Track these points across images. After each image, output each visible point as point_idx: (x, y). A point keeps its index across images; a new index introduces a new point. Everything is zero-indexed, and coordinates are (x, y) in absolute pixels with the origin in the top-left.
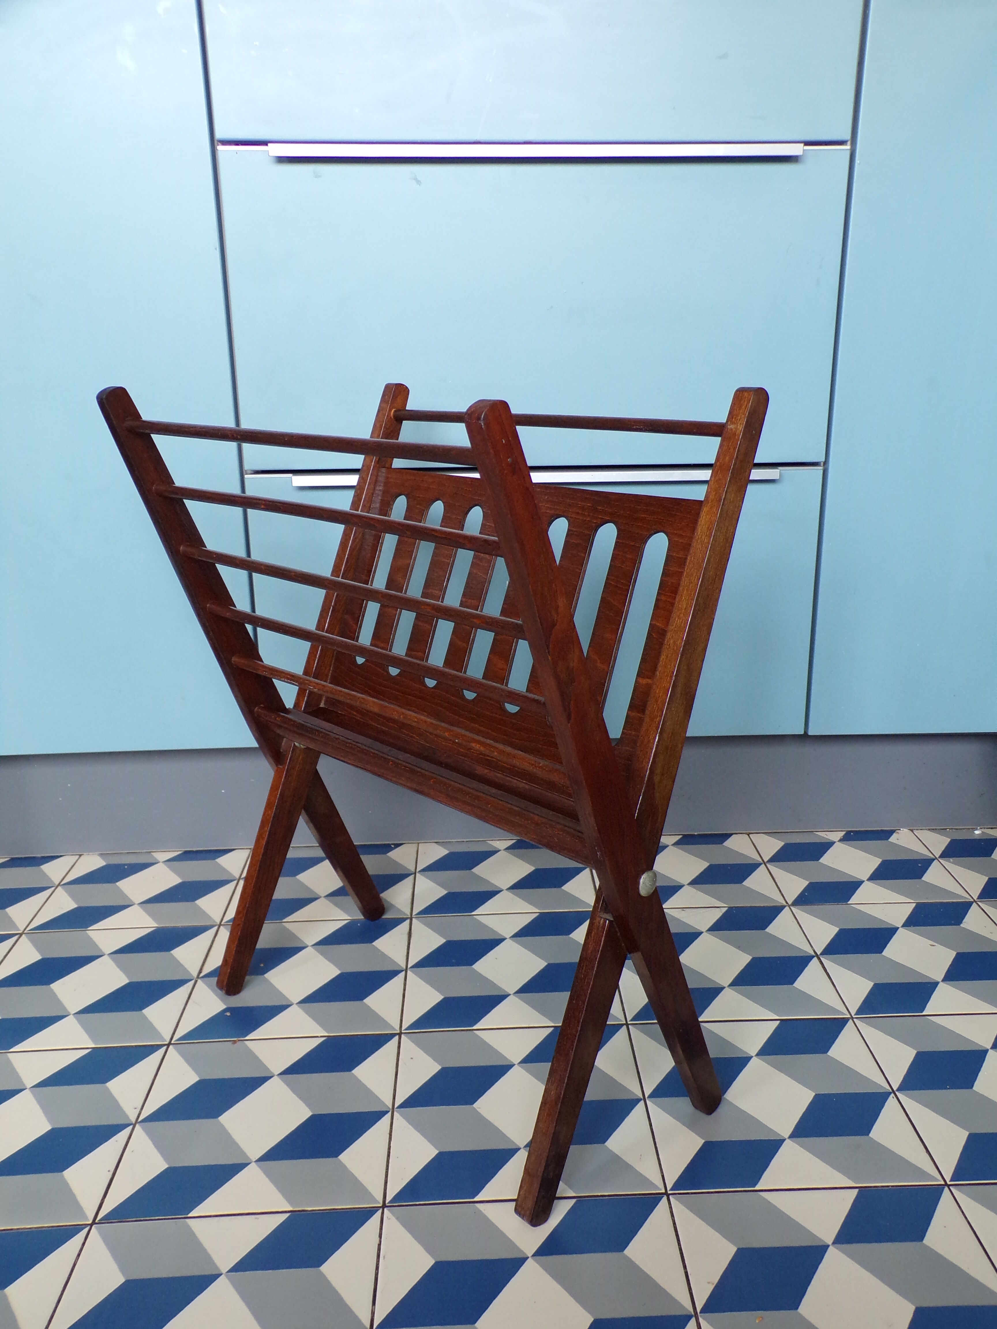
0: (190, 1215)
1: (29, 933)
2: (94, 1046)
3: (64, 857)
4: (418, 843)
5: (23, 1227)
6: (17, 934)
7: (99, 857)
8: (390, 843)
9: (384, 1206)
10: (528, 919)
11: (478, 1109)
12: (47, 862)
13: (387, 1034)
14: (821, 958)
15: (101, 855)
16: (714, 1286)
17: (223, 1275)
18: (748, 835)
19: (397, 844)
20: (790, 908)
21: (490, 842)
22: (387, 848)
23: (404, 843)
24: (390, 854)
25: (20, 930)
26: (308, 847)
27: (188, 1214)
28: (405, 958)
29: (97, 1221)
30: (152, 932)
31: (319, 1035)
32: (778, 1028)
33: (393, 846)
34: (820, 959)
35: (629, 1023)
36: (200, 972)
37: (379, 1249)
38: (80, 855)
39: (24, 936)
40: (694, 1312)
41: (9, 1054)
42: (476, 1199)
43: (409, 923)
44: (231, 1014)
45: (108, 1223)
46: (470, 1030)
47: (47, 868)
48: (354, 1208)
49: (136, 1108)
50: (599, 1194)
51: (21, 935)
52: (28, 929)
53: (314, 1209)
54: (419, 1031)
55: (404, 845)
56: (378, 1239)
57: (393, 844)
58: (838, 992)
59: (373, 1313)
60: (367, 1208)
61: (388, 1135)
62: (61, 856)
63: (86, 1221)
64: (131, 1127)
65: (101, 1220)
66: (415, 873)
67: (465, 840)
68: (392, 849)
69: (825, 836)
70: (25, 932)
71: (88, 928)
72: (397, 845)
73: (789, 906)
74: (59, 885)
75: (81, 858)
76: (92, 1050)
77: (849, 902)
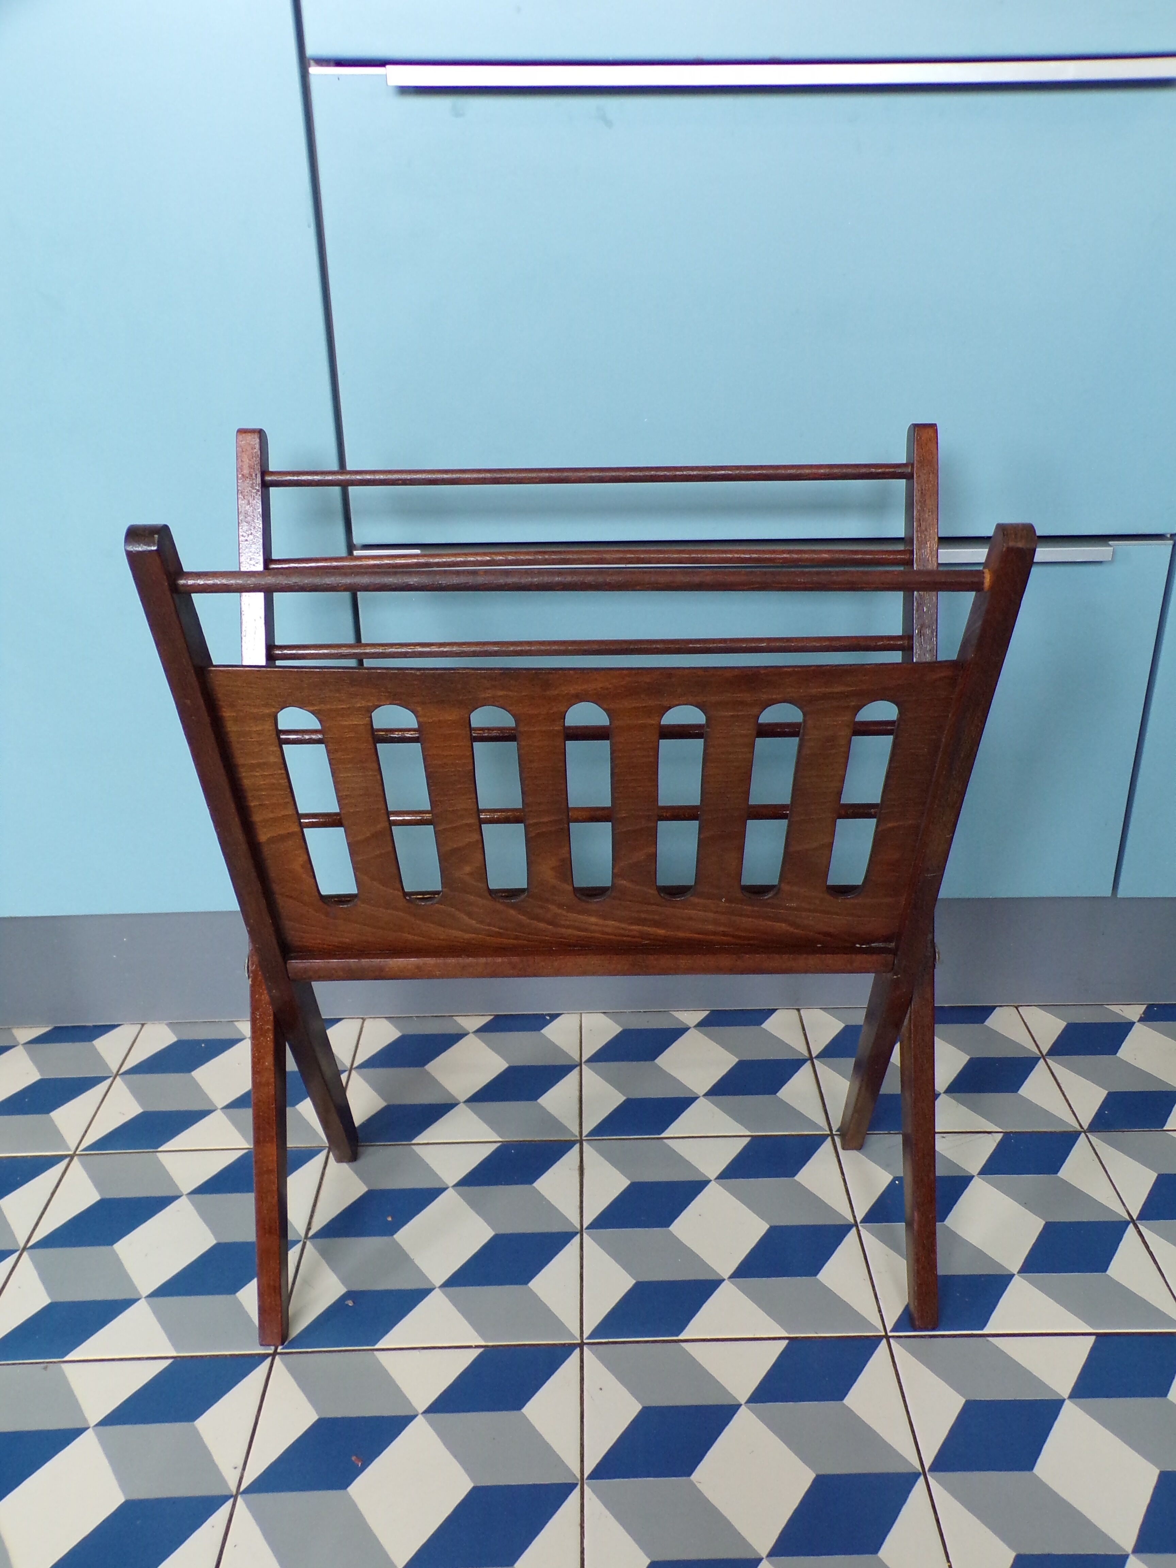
1: (82, 1155)
2: (175, 1354)
3: (121, 1026)
4: (581, 1012)
6: (67, 1156)
7: (166, 1027)
8: (545, 1012)
12: (101, 1035)
14: (1139, 1226)
15: (170, 1025)
18: (1017, 1008)
19: (553, 1014)
20: (1087, 1136)
21: (676, 1014)
22: (541, 1020)
23: (562, 1014)
24: (546, 1031)
25: (70, 1150)
26: (436, 1017)
28: (579, 1211)
31: (473, 1344)
32: (1093, 1349)
33: (548, 1018)
34: (1138, 1228)
35: (890, 1334)
36: (309, 1229)
38: (143, 1025)
39: (76, 1159)
41: (64, 1366)
43: (578, 1150)
44: (354, 1302)
47: (101, 1044)
49: (236, 1468)
51: (72, 1157)
52: (81, 1147)
55: (563, 1015)
57: (548, 1015)
58: (1168, 1286)
62: (118, 1025)
64: (231, 1500)
66: (581, 1065)
68: (547, 1023)
69: (1120, 1012)
70: (77, 1153)
71: (158, 1147)
72: (554, 1017)
73: (1085, 1132)
74: (117, 1074)
75: (145, 1026)
76: (173, 1362)
77: (1165, 1128)
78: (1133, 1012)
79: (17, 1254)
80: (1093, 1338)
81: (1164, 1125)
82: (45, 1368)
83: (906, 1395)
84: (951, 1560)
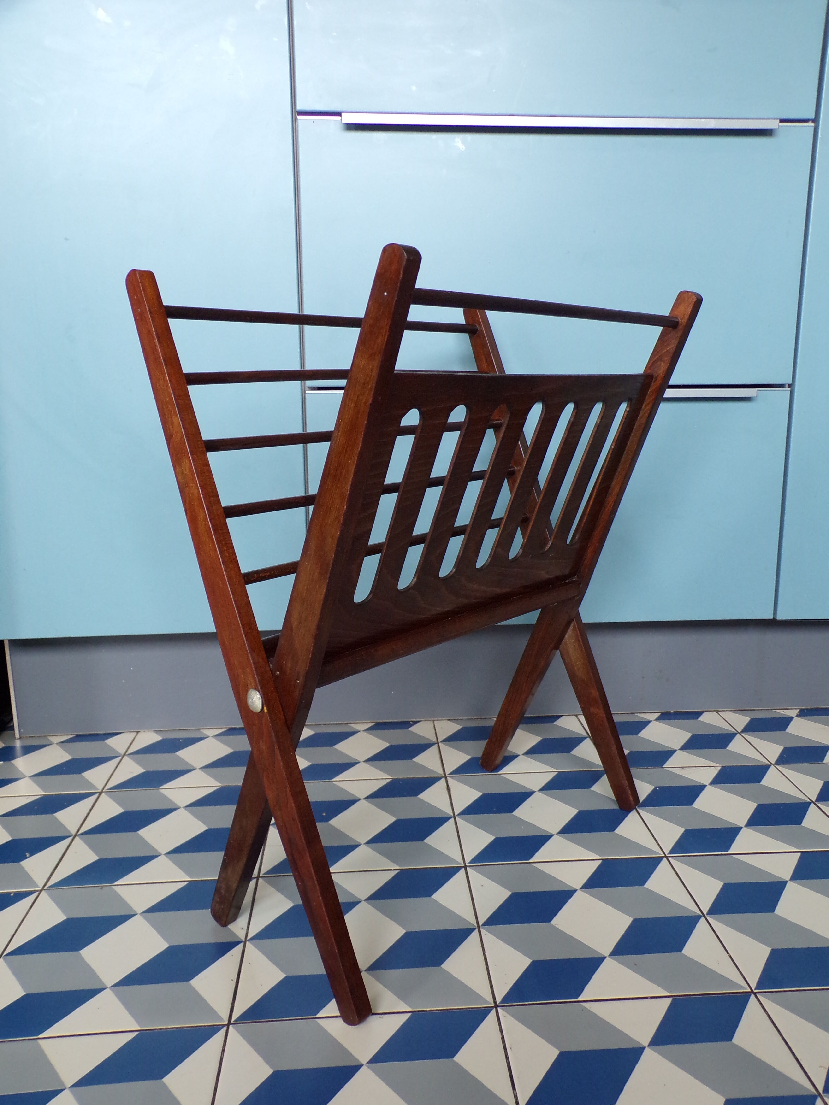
0: (318, 1016)
1: (107, 792)
3: (124, 733)
4: (433, 721)
5: (164, 1027)
6: (96, 793)
7: (154, 734)
8: (409, 720)
9: (496, 1006)
10: (550, 777)
11: (556, 926)
12: (110, 738)
13: (454, 867)
14: (818, 804)
15: (156, 732)
16: (827, 1069)
17: (364, 1066)
18: (718, 713)
19: (414, 721)
20: (775, 767)
22: (406, 725)
24: (411, 729)
26: (336, 724)
27: (316, 1015)
28: (450, 808)
29: (232, 1022)
30: (217, 790)
31: (393, 868)
32: (800, 858)
33: (412, 723)
35: (668, 855)
37: (504, 1042)
38: (138, 732)
39: (103, 794)
40: (817, 1092)
42: (579, 999)
43: (445, 782)
45: (243, 1023)
46: (527, 863)
47: (111, 742)
48: (469, 1008)
49: (242, 929)
50: (692, 994)
51: (100, 793)
52: (107, 787)
53: (432, 1009)
54: (481, 864)
55: (421, 722)
56: (500, 1033)
57: (412, 721)
59: (516, 1097)
60: (480, 1008)
61: (481, 948)
62: (121, 733)
63: (223, 1022)
64: (242, 944)
65: (235, 1021)
66: (438, 743)
67: (473, 718)
68: (411, 726)
69: (784, 713)
70: (104, 791)
71: (159, 787)
72: (415, 723)
73: (773, 765)
74: (125, 755)
75: (139, 734)
76: (189, 883)
77: (824, 762)
78: (793, 713)
79: (70, 839)
80: (799, 854)
81: (823, 760)
82: (102, 889)
83: (684, 882)
84: (729, 953)
